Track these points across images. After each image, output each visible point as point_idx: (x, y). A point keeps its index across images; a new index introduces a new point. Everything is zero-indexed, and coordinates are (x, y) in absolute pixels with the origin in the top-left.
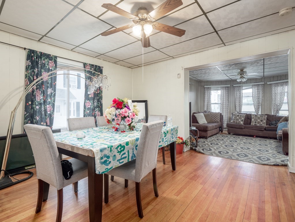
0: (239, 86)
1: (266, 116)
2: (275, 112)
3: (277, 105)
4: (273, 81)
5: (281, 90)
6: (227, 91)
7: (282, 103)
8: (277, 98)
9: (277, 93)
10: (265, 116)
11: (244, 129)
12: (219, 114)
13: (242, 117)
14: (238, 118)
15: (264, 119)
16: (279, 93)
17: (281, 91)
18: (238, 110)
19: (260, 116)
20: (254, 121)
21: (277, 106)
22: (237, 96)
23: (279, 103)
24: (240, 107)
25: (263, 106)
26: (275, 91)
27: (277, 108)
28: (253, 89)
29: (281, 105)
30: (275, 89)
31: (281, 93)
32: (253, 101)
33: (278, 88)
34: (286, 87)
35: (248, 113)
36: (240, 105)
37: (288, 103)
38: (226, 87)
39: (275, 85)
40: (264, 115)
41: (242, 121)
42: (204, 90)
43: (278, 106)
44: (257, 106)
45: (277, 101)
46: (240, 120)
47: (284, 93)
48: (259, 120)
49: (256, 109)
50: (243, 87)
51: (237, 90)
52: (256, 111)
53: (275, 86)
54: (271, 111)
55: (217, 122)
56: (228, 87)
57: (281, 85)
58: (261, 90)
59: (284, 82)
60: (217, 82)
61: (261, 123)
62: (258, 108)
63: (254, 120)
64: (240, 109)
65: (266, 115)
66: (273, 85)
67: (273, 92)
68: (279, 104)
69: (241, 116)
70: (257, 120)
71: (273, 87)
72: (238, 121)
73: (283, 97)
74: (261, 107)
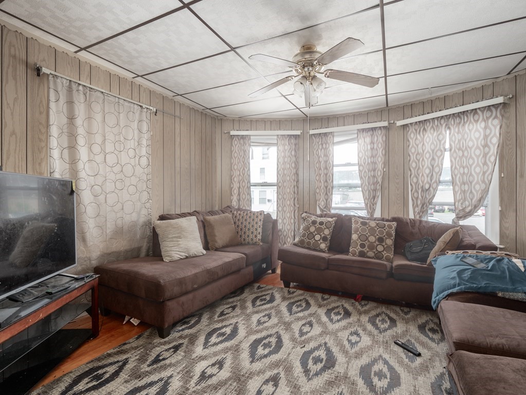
0: (325, 134)
1: (394, 224)
2: (416, 209)
3: (422, 187)
4: (412, 117)
5: (433, 143)
6: (294, 147)
7: (436, 182)
8: (423, 167)
9: (423, 151)
10: (391, 223)
11: (328, 269)
12: (262, 217)
13: (323, 227)
14: (312, 229)
15: (389, 235)
16: (428, 152)
17: (433, 147)
18: (323, 203)
19: (377, 224)
20: (359, 242)
21: (422, 190)
22: (320, 162)
23: (428, 182)
24: (326, 194)
25: (386, 192)
26: (417, 146)
27: (422, 197)
28: (360, 141)
29: (434, 189)
30: (418, 142)
31: (433, 151)
32: (361, 178)
33: (426, 136)
34: (448, 132)
35: (344, 213)
36: (326, 187)
37: (453, 182)
38: (290, 136)
39: (417, 127)
40: (387, 221)
41: (324, 239)
42: (232, 145)
43: (427, 190)
44: (369, 191)
45: (423, 175)
46: (317, 237)
47: (441, 151)
48: (372, 239)
49: (366, 201)
50: (333, 136)
51: (320, 147)
52: (366, 205)
53: (416, 130)
54: (405, 204)
55: (251, 242)
56: (296, 137)
57: (432, 127)
58: (380, 145)
59: (442, 117)
60: (269, 123)
61: (380, 248)
62: (374, 197)
63: (359, 237)
64: (327, 200)
65: (394, 219)
66: (412, 129)
67: (413, 150)
68: (427, 186)
69: (321, 223)
70: (367, 238)
71: (412, 135)
72: (312, 241)
73: (440, 163)
74: (379, 194)
